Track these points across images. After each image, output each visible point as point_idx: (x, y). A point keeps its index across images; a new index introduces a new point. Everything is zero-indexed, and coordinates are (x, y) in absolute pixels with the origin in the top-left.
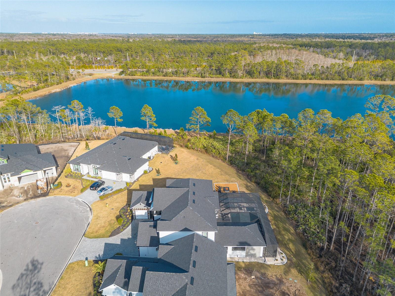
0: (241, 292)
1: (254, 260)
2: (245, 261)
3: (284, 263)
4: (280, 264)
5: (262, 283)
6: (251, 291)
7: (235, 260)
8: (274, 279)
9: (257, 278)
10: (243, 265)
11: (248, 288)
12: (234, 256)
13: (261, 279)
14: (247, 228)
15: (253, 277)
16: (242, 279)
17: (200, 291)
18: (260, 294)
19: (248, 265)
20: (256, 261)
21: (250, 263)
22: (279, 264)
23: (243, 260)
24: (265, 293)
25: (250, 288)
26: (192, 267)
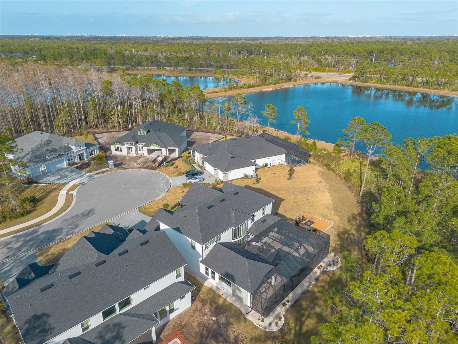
0: (184, 323)
1: (238, 304)
2: (228, 299)
3: (267, 330)
4: (261, 328)
5: (214, 330)
6: (195, 328)
7: (219, 292)
8: (232, 336)
9: (217, 322)
10: (221, 302)
11: (195, 324)
12: (221, 287)
13: (219, 326)
14: (247, 262)
15: (214, 318)
16: (202, 313)
17: (97, 276)
18: (198, 337)
19: (227, 306)
20: (239, 306)
21: (231, 305)
22: (259, 326)
23: (227, 297)
24: (204, 341)
25: (198, 325)
26: (117, 254)
